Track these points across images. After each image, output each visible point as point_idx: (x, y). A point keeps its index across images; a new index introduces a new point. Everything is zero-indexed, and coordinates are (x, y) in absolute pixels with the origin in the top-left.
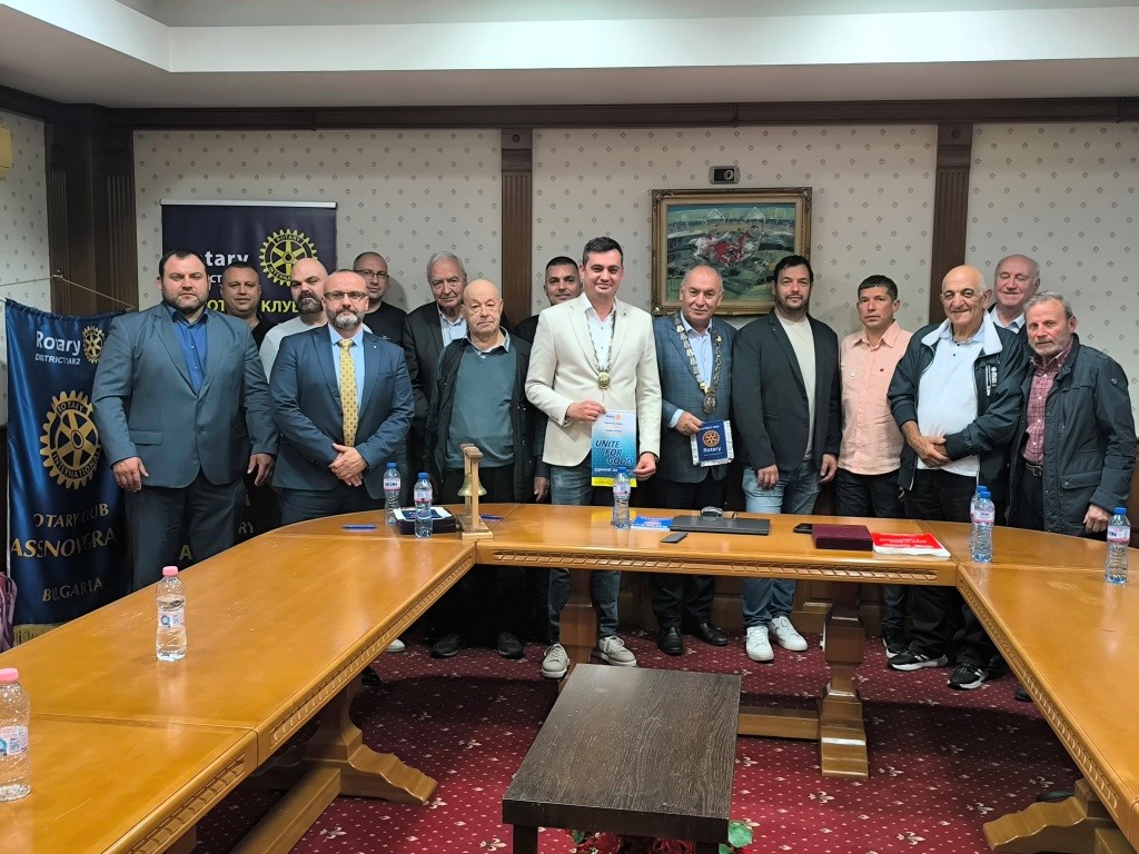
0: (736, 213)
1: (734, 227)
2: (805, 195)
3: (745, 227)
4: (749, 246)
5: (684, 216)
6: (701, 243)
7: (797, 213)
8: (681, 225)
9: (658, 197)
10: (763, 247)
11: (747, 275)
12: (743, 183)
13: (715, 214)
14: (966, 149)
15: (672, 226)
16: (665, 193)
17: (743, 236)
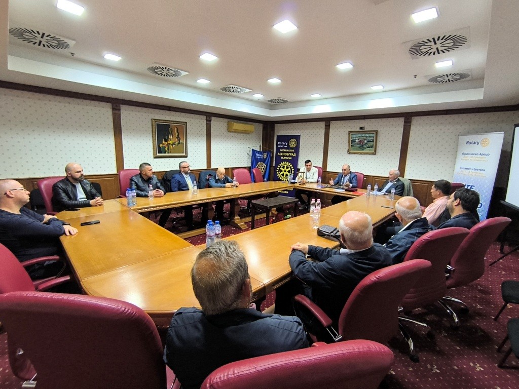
0: (363, 135)
1: (363, 138)
2: (376, 132)
3: (365, 138)
4: (365, 141)
5: (354, 136)
6: (357, 141)
7: (375, 135)
8: (354, 137)
9: (350, 132)
10: (368, 141)
11: (365, 146)
12: (365, 130)
13: (360, 135)
14: (410, 122)
15: (352, 138)
16: (351, 132)
17: (364, 139)
